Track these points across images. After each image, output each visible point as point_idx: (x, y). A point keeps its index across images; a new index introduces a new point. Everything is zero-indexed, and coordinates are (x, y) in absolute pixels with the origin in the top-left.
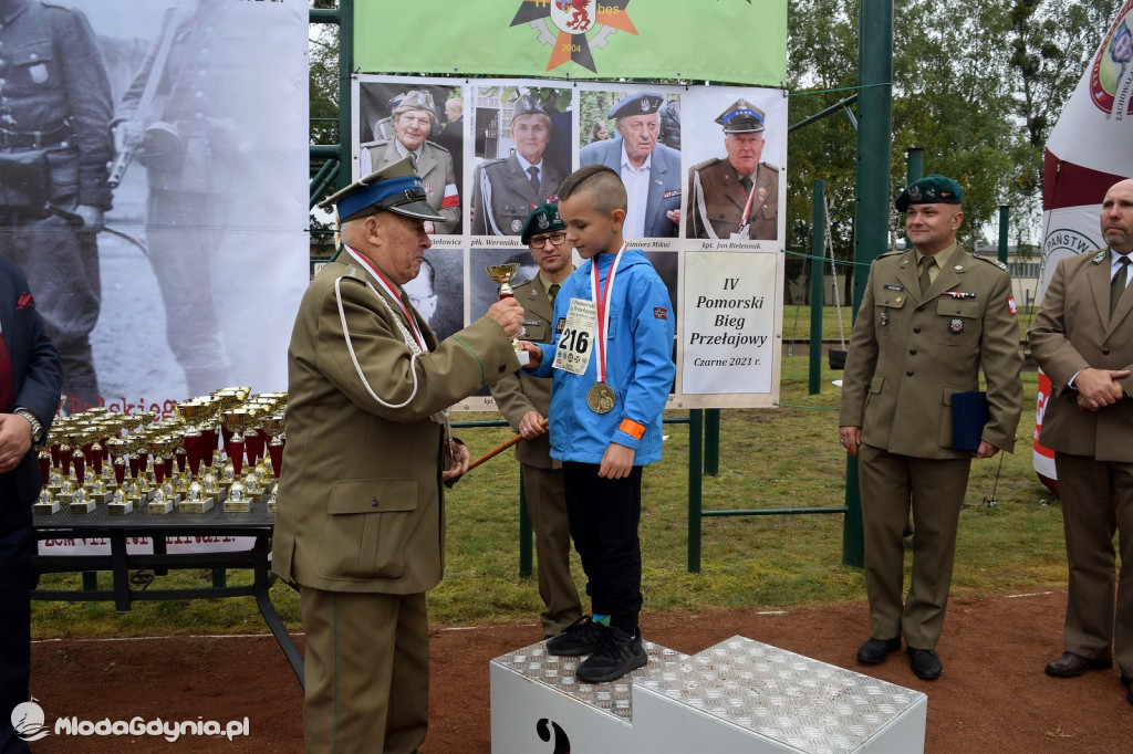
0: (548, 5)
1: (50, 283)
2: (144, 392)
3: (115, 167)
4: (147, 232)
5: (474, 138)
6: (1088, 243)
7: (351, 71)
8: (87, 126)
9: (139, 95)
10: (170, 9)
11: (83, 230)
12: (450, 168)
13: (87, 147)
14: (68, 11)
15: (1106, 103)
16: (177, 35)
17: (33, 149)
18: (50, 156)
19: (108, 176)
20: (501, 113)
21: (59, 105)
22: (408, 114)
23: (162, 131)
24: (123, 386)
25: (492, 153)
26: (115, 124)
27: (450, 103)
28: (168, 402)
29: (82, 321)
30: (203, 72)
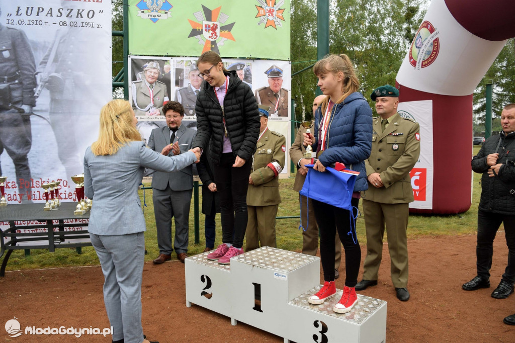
0: (202, 30)
1: (11, 135)
2: (49, 176)
3: (37, 90)
4: (50, 115)
5: (175, 79)
6: (410, 116)
7: (128, 54)
8: (26, 74)
9: (46, 63)
10: (58, 30)
11: (24, 114)
12: (166, 91)
13: (25, 83)
14: (17, 30)
15: (414, 63)
16: (61, 40)
17: (4, 83)
18: (11, 86)
19: (34, 93)
20: (185, 70)
21: (14, 66)
22: (150, 70)
23: (55, 76)
24: (41, 174)
25: (182, 85)
26: (37, 74)
27: (166, 66)
28: (59, 180)
29: (25, 149)
30: (71, 54)
